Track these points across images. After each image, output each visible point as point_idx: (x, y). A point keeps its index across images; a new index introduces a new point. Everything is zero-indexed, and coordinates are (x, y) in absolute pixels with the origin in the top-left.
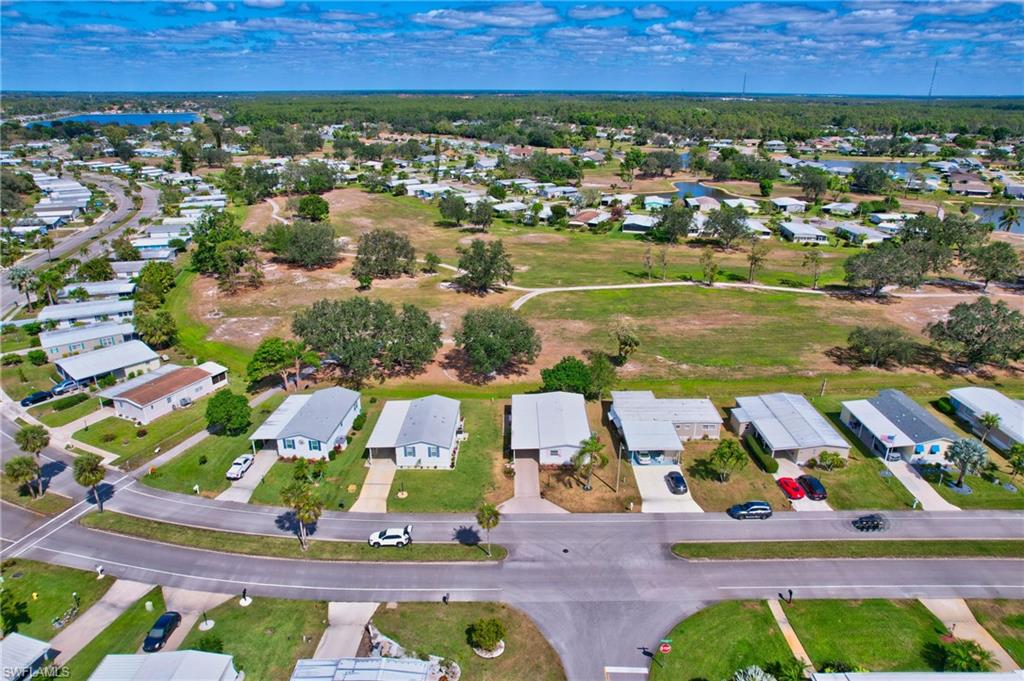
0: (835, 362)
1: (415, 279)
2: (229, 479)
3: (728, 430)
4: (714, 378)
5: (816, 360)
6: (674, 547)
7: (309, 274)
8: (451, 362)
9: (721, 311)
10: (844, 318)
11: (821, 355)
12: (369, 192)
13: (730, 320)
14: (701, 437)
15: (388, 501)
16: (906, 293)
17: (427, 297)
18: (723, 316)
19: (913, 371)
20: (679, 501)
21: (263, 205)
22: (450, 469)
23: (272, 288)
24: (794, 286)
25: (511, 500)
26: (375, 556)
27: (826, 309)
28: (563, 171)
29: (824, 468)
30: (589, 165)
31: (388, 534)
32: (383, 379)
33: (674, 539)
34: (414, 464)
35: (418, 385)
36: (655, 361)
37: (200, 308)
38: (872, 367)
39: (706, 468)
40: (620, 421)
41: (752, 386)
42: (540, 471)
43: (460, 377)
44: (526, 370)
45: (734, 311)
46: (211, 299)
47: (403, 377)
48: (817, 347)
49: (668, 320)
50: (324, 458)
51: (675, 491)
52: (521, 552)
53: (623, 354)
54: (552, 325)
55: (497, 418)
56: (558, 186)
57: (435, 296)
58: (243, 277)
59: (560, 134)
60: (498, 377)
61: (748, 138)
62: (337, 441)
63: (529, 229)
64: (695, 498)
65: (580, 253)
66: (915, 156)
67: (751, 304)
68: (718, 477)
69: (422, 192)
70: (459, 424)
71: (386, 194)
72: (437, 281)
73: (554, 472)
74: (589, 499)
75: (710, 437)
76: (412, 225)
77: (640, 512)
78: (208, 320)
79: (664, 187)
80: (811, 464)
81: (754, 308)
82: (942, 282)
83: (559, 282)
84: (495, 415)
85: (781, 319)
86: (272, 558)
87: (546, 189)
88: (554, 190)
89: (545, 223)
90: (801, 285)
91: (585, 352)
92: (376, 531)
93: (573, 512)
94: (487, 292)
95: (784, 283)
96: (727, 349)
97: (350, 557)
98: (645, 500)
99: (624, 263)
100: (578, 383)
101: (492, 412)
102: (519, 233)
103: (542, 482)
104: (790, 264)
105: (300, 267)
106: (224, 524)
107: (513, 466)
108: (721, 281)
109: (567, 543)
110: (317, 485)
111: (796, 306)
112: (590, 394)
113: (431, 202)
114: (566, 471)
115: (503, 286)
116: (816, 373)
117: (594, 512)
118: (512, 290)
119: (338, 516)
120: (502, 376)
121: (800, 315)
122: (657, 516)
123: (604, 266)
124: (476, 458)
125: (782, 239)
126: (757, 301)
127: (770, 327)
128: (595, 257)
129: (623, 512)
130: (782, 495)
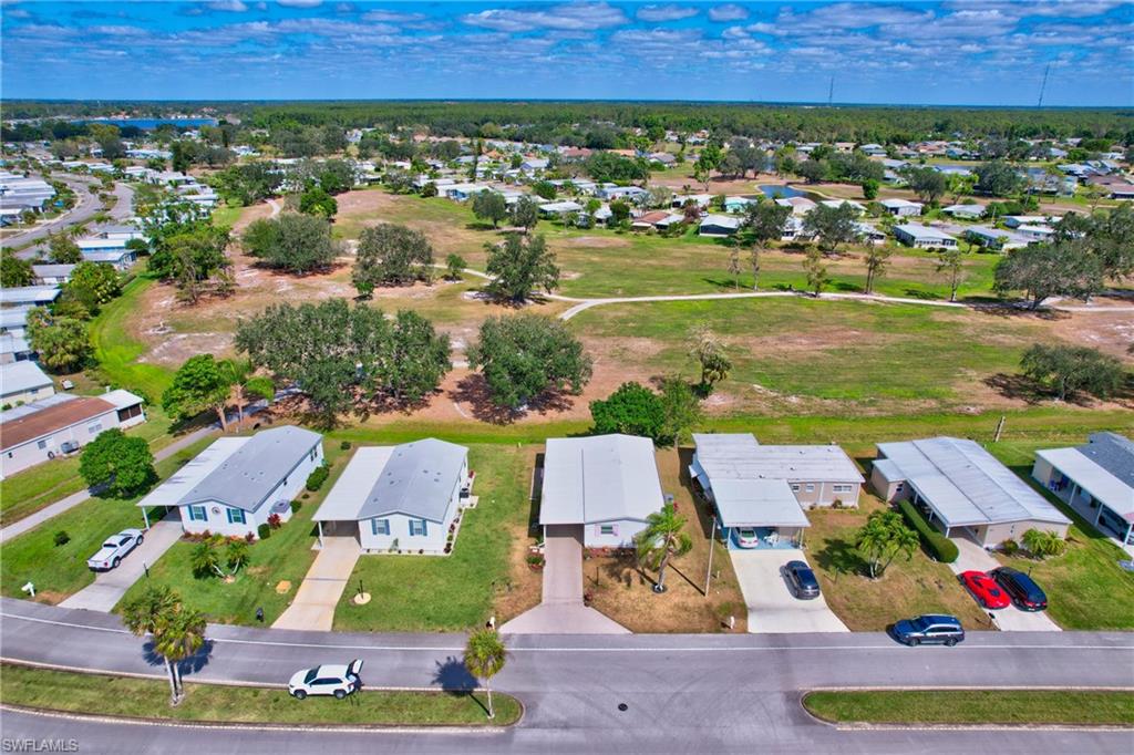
0: (1002, 394)
1: (433, 288)
2: (94, 570)
3: (868, 493)
4: (838, 416)
5: (972, 389)
6: (808, 699)
7: (297, 281)
8: (465, 392)
9: (835, 328)
10: (1000, 337)
11: (979, 385)
12: (392, 194)
13: (849, 338)
14: (829, 504)
15: (337, 609)
16: (1075, 306)
17: (445, 308)
18: (839, 334)
19: (1117, 407)
20: (806, 610)
21: (262, 206)
22: (445, 554)
23: (246, 297)
24: (924, 297)
25: (535, 609)
26: (294, 716)
27: (973, 325)
28: (626, 169)
29: (1029, 555)
30: (658, 167)
31: (320, 676)
32: (367, 415)
33: (807, 683)
34: (389, 547)
35: (415, 423)
36: (752, 391)
37: (144, 321)
38: (1057, 401)
39: (844, 553)
40: (707, 478)
41: (892, 428)
42: (584, 558)
43: (477, 413)
44: (571, 403)
45: (851, 328)
46: (160, 311)
47: (395, 413)
48: (972, 373)
49: (766, 338)
50: (250, 537)
51: (799, 594)
52: (546, 710)
53: (708, 382)
54: (609, 344)
55: (524, 473)
56: (619, 186)
57: (454, 308)
58: (211, 286)
59: (623, 136)
60: (530, 413)
61: (840, 141)
62: (274, 509)
63: (583, 232)
64: (832, 605)
65: (646, 258)
66: (1037, 161)
67: (874, 319)
68: (865, 569)
69: (455, 192)
70: (466, 481)
71: (413, 196)
72: (461, 289)
73: (607, 561)
74: (663, 607)
75: (844, 504)
76: (440, 228)
77: (745, 631)
78: (149, 337)
79: (747, 189)
80: (1007, 549)
81: (877, 323)
82: (1118, 293)
83: (620, 292)
84: (522, 468)
85: (917, 338)
86: (114, 721)
87: (606, 189)
88: (615, 191)
89: (604, 225)
90: (933, 297)
91: (653, 379)
92: (304, 668)
93: (635, 632)
94: (524, 303)
95: (911, 293)
96: (850, 376)
97: (252, 717)
98: (752, 610)
99: (701, 270)
100: (645, 421)
101: (517, 465)
102: (570, 236)
103: (586, 576)
104: (915, 272)
105: (287, 273)
106: (55, 653)
107: (542, 551)
108: (830, 292)
109: (626, 693)
110: (230, 580)
111: (932, 322)
112: (661, 437)
113: (465, 203)
114: (624, 558)
115: (546, 295)
116: (979, 408)
117: (671, 632)
118: (557, 301)
119: (252, 636)
120: (536, 412)
121: (940, 332)
122: (774, 639)
123: (679, 273)
124: (487, 536)
125: (899, 244)
126: (880, 316)
127: (903, 348)
128: (664, 263)
129: (718, 631)
130: (971, 600)
